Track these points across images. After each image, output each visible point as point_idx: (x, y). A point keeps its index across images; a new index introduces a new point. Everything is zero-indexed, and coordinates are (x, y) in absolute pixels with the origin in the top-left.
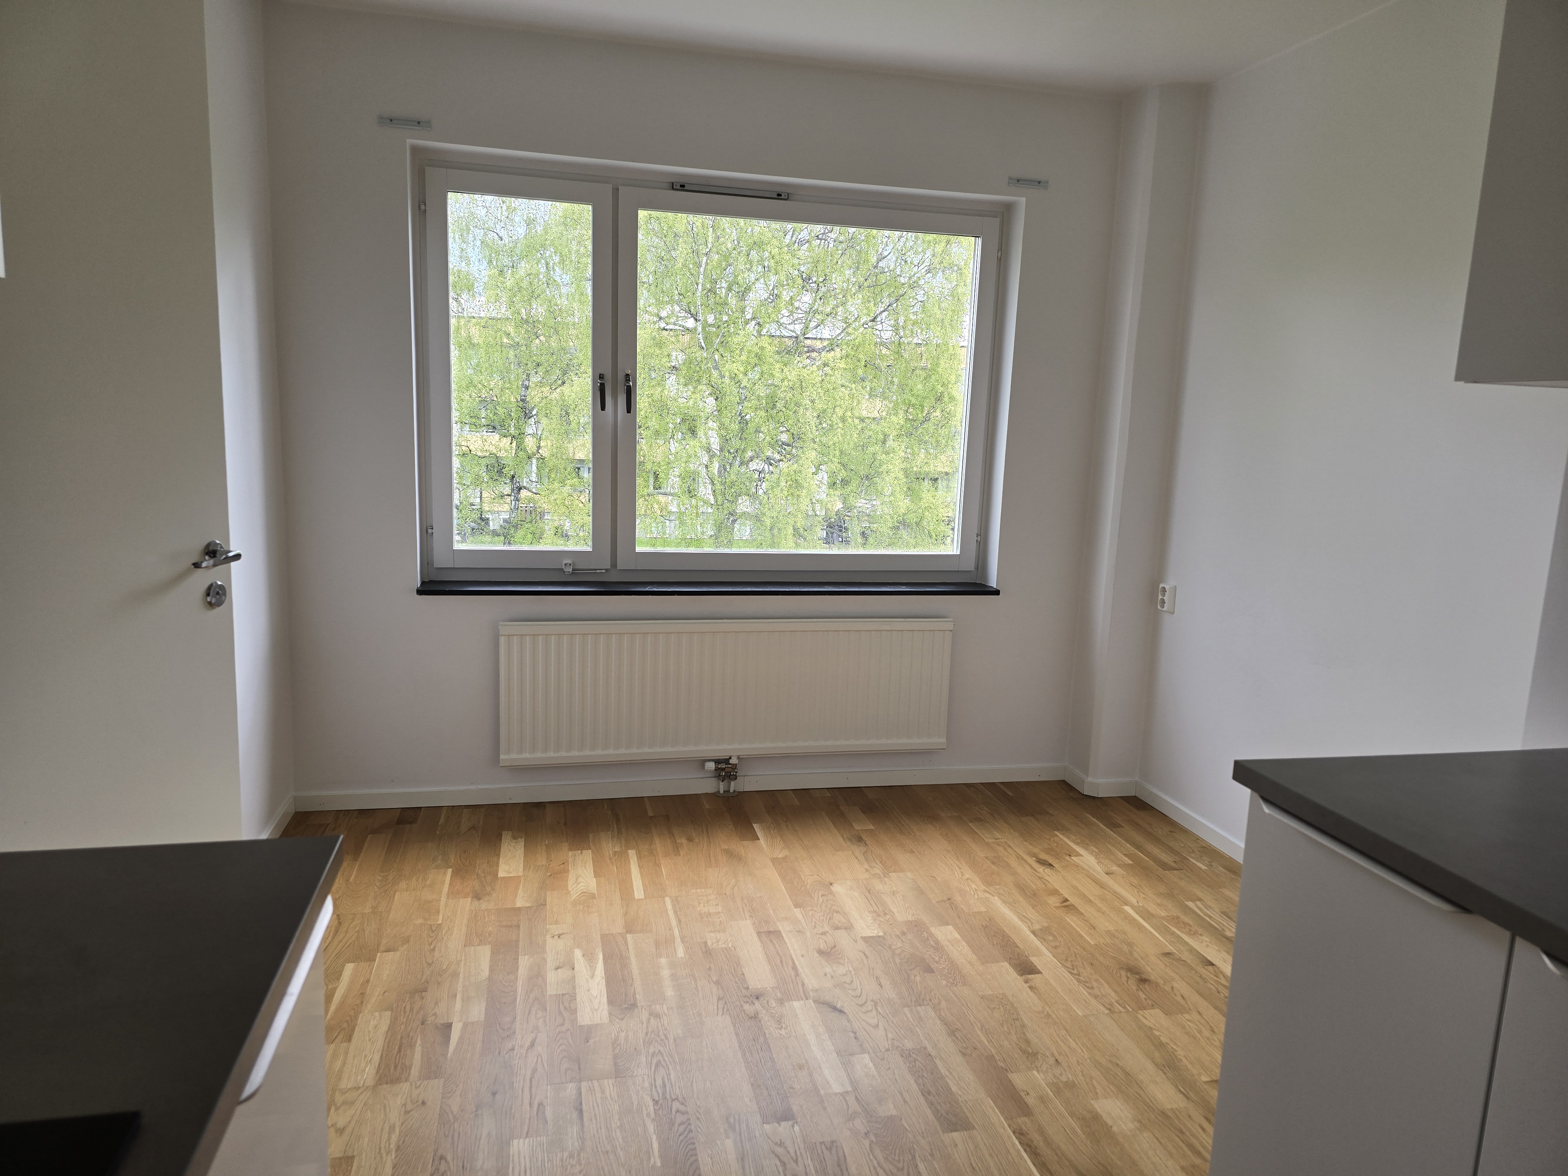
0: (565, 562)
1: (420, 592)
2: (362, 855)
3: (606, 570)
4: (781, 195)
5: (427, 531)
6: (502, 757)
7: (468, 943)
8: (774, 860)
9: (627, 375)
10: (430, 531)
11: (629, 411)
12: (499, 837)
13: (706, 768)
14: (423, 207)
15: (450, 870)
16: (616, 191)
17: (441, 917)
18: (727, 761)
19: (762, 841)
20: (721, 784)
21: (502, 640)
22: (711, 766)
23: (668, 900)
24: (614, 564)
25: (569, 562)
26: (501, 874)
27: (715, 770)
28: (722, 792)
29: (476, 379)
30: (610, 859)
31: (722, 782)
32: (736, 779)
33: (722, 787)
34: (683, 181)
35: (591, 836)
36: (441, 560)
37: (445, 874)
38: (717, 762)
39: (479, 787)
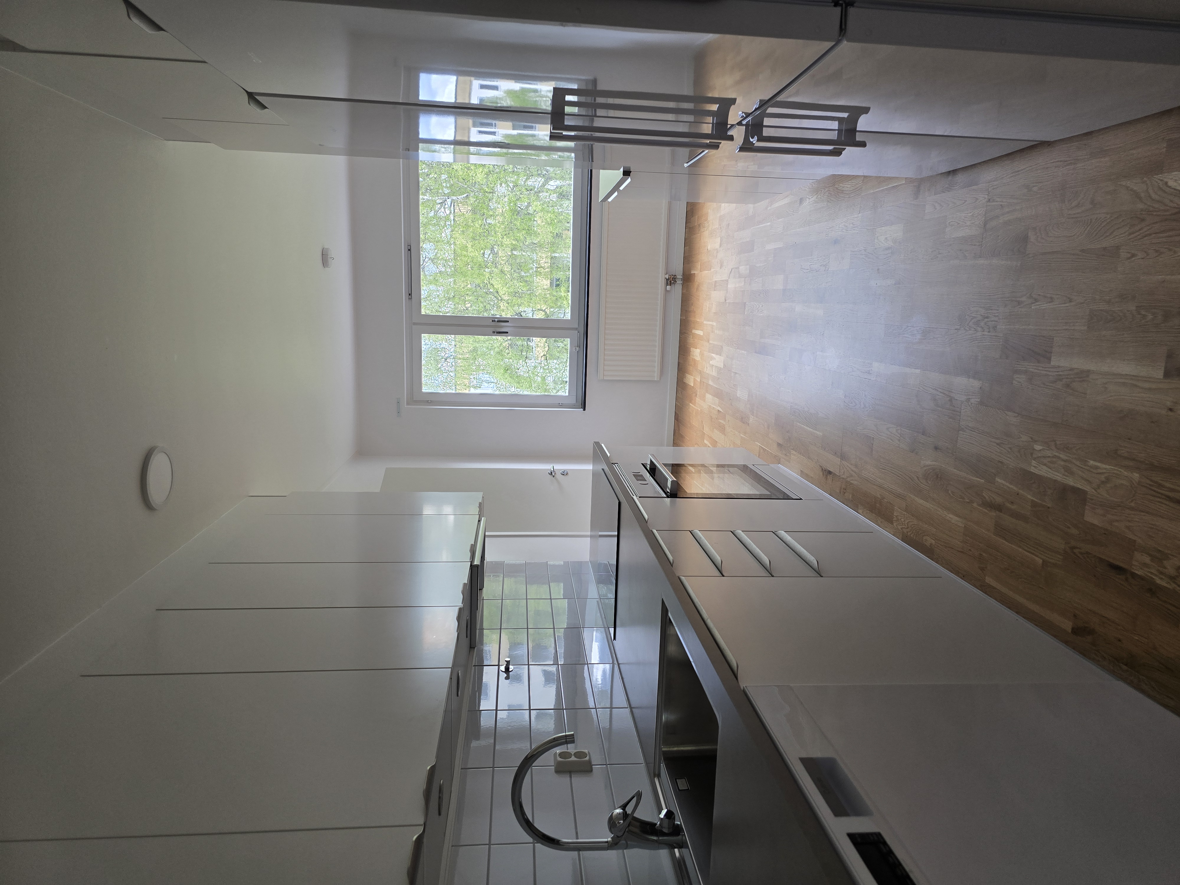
0: (574, 350)
1: (584, 410)
2: (683, 435)
3: (578, 332)
4: (409, 249)
5: (561, 406)
6: (656, 379)
7: (704, 401)
8: (701, 271)
9: (492, 321)
10: (560, 404)
11: (508, 321)
12: (685, 383)
13: (669, 290)
14: (430, 402)
15: (690, 404)
16: (415, 324)
17: (699, 409)
18: (667, 280)
19: (696, 272)
20: (677, 282)
21: (605, 378)
22: (668, 287)
23: (705, 322)
24: (576, 329)
25: (574, 348)
26: (693, 385)
27: (671, 286)
28: (681, 282)
29: (497, 350)
30: (694, 341)
31: (676, 282)
32: (676, 275)
33: (679, 282)
34: (408, 295)
35: (688, 346)
36: (573, 401)
37: (690, 405)
38: (667, 284)
39: (669, 389)
